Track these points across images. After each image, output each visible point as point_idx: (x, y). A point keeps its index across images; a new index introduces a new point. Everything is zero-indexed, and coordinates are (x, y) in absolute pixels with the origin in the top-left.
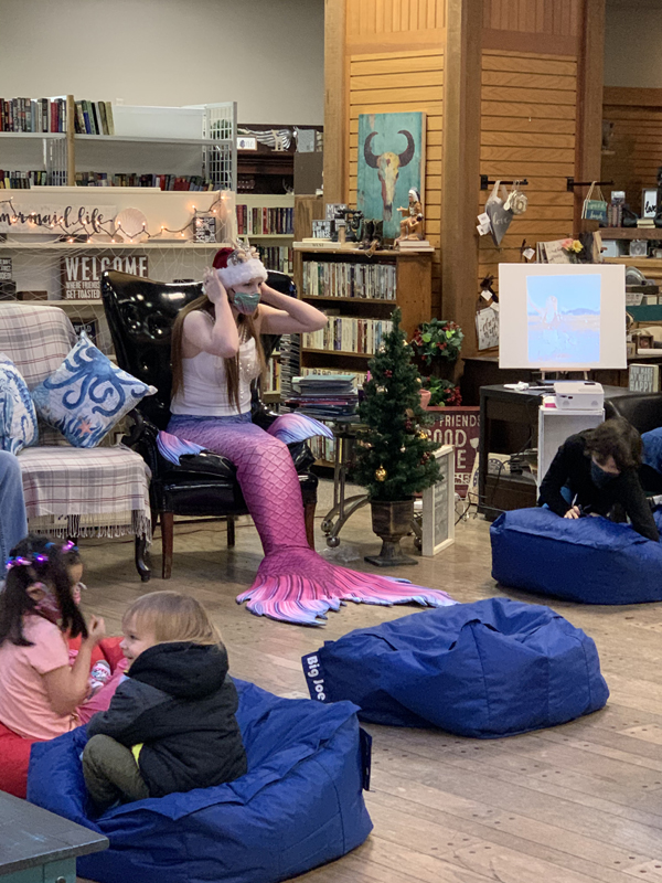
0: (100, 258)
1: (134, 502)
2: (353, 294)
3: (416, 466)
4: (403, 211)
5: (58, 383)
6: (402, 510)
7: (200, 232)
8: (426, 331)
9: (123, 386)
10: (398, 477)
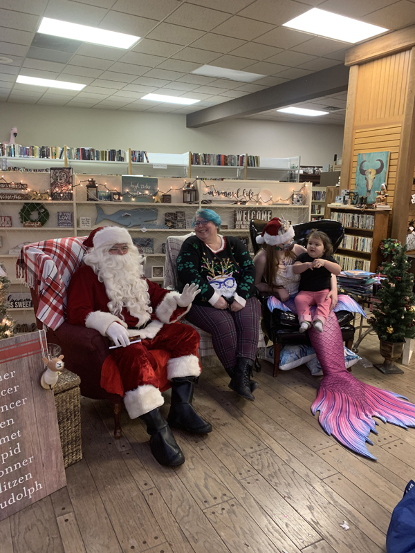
0: (251, 211)
2: (353, 226)
4: (378, 193)
6: (397, 347)
7: (295, 200)
8: (385, 243)
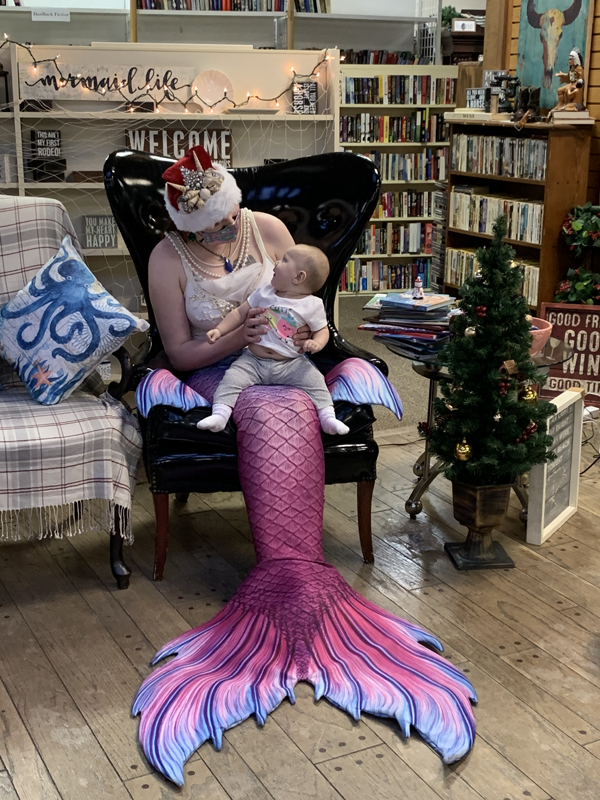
0: (170, 134)
1: (97, 488)
2: (500, 172)
3: (514, 443)
4: (562, 76)
5: (15, 310)
6: (494, 496)
7: (297, 100)
8: (578, 217)
9: (98, 320)
10: (486, 460)
